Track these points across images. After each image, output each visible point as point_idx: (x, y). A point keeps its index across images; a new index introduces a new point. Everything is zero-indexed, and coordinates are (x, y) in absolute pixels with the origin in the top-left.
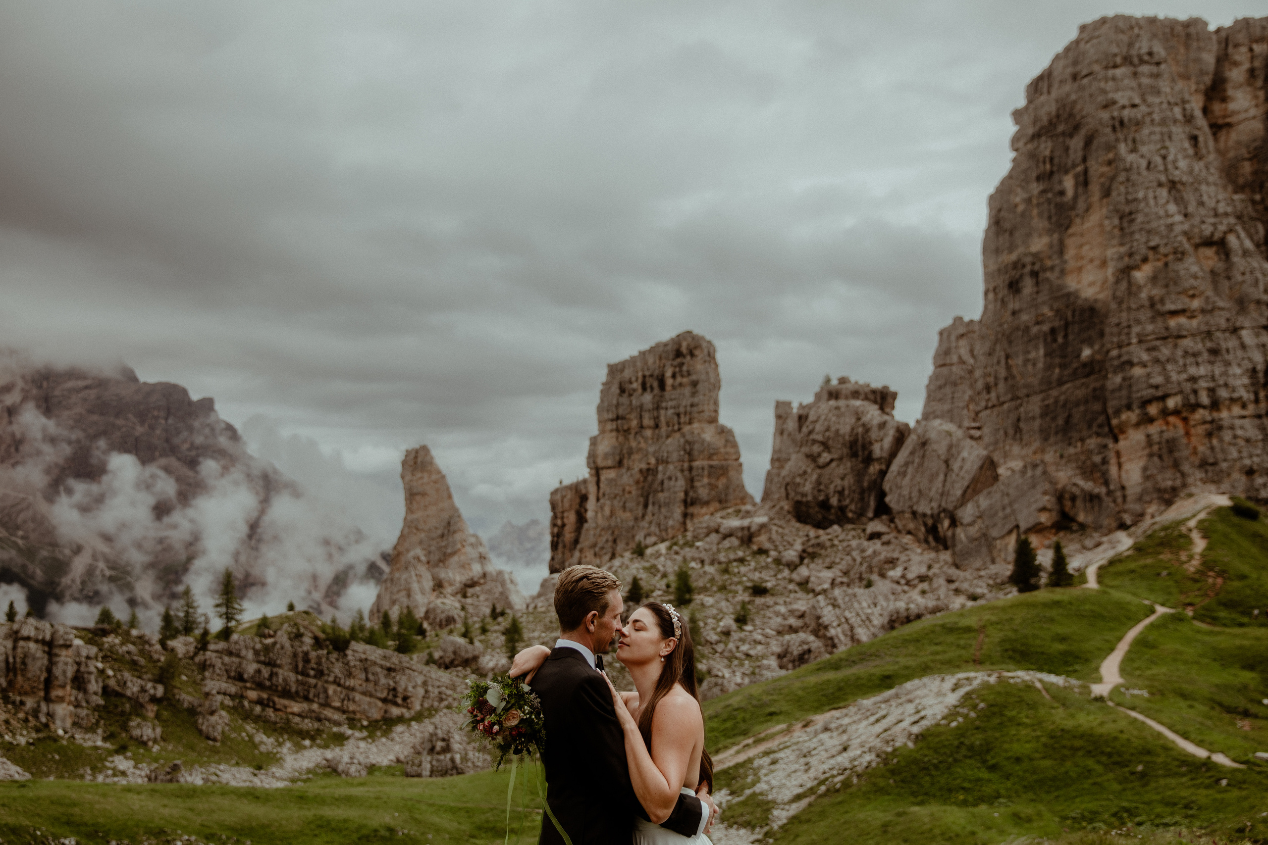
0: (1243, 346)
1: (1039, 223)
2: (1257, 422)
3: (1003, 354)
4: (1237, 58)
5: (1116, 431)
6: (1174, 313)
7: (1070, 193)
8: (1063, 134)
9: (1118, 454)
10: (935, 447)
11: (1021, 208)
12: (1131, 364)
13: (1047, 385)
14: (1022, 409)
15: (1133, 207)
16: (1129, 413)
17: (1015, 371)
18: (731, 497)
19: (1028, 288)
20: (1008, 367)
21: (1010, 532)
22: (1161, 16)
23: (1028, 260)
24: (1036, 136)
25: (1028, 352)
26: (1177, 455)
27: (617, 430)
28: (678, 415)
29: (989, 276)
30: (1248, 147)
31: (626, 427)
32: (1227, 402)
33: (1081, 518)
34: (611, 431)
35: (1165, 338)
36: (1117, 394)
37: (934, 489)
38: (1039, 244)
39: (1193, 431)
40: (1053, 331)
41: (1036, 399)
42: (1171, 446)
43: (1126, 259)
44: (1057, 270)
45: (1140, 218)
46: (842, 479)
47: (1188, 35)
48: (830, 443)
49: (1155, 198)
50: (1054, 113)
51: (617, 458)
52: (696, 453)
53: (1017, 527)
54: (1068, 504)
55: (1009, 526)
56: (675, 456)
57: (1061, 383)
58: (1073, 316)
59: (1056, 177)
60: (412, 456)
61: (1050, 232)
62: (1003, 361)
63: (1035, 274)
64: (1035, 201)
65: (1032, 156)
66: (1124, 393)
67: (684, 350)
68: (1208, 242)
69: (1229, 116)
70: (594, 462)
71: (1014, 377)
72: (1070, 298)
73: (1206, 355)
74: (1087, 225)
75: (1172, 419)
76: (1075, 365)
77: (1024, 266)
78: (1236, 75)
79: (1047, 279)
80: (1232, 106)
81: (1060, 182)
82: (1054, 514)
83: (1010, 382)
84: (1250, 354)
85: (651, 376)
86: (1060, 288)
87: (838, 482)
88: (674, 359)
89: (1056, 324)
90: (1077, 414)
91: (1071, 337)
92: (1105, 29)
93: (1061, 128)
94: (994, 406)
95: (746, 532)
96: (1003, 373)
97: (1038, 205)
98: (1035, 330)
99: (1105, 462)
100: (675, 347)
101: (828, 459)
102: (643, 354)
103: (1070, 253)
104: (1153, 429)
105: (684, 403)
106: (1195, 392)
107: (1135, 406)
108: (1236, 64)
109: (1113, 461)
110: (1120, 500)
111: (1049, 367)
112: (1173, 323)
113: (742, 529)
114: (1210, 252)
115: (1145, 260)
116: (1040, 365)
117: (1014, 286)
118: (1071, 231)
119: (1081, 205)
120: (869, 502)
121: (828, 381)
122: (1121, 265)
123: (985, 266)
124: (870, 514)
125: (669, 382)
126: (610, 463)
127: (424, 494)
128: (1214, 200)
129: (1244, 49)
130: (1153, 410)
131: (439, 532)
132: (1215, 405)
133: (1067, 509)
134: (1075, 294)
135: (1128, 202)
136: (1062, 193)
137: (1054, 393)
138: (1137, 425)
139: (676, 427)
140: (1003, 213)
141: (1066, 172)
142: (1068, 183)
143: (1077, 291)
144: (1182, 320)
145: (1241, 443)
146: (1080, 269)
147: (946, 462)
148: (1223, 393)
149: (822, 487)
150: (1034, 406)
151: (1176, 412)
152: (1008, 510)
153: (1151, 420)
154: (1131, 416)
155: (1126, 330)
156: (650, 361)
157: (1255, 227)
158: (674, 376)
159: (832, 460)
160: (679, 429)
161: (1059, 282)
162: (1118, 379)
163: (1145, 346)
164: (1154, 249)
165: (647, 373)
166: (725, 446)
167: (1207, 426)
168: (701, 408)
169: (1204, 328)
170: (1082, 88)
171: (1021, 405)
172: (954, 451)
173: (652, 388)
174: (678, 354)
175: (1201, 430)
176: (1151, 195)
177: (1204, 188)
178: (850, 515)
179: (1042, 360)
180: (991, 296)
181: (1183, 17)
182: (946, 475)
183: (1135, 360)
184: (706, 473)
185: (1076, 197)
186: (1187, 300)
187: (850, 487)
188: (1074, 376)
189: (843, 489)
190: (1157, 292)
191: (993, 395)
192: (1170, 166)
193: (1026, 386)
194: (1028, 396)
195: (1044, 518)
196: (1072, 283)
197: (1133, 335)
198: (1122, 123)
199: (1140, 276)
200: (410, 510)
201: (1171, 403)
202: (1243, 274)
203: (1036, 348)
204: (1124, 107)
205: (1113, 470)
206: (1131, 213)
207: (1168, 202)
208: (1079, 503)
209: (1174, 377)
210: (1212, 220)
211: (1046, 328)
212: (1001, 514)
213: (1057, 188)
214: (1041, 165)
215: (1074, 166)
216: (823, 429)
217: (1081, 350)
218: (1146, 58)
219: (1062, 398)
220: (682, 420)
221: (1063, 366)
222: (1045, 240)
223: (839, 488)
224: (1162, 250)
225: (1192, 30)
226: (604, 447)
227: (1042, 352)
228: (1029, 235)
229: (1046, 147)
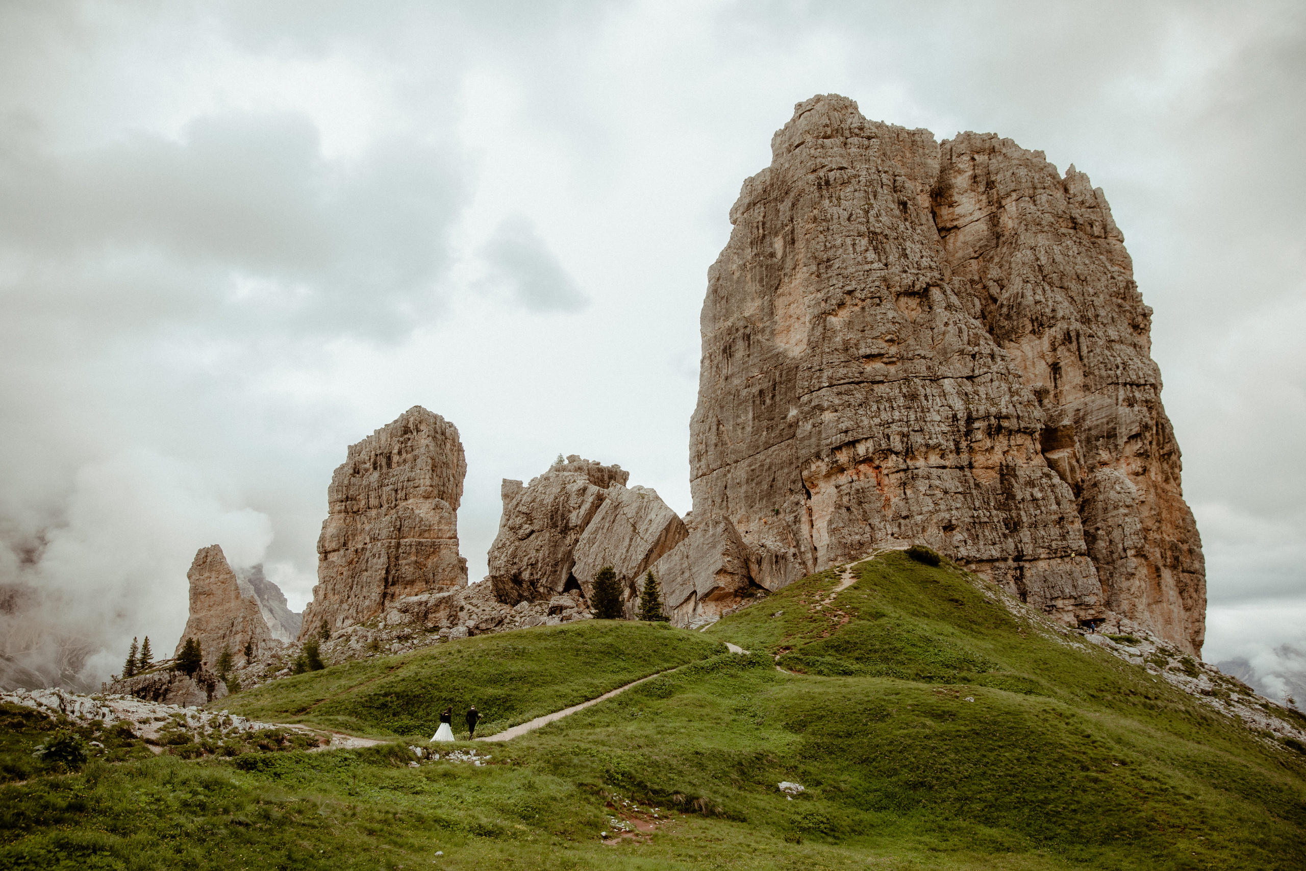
0: (944, 395)
1: (752, 287)
2: (958, 473)
3: (715, 419)
4: (961, 166)
5: (807, 484)
6: (870, 357)
7: (779, 254)
8: (776, 199)
9: (810, 510)
10: (626, 510)
11: (737, 274)
12: (822, 409)
13: (755, 449)
14: (729, 476)
15: (830, 254)
16: (819, 463)
17: (725, 438)
18: (439, 577)
19: (740, 349)
20: (719, 433)
21: (688, 599)
22: (888, 123)
23: (741, 324)
24: (751, 205)
25: (738, 416)
26: (866, 506)
27: (346, 512)
28: (396, 491)
29: (706, 344)
30: (973, 246)
31: (355, 509)
32: (924, 449)
33: (767, 584)
34: (340, 512)
35: (858, 383)
36: (806, 442)
37: (618, 556)
38: (751, 308)
39: (886, 481)
40: (761, 392)
41: (744, 464)
42: (861, 497)
43: (823, 304)
44: (768, 331)
45: (837, 264)
46: (537, 550)
47: (914, 142)
48: (534, 514)
49: (854, 245)
50: (768, 183)
51: (342, 540)
52: (405, 529)
53: (695, 592)
54: (754, 567)
55: (686, 593)
56: (384, 533)
57: (768, 446)
58: (781, 376)
59: (768, 239)
60: (204, 554)
61: (762, 294)
62: (714, 428)
63: (747, 337)
64: (749, 266)
65: (747, 223)
66: (814, 440)
67: (411, 426)
68: (910, 293)
69: (956, 219)
70: (323, 546)
71: (724, 444)
72: (778, 358)
73: (901, 401)
74: (795, 283)
75: (862, 467)
76: (781, 426)
77: (737, 330)
78: (961, 181)
79: (758, 341)
80: (958, 210)
81: (771, 245)
82: (736, 578)
83: (719, 448)
84: (951, 402)
85: (381, 454)
86: (770, 349)
87: (533, 554)
88: (401, 436)
89: (765, 386)
90: (781, 476)
91: (778, 398)
92: (818, 107)
93: (774, 195)
94: (704, 475)
95: (423, 608)
96: (713, 439)
97: (751, 269)
98: (744, 393)
99: (797, 520)
100: (404, 423)
101: (528, 531)
102: (378, 432)
103: (780, 312)
104: (843, 479)
105: (402, 479)
106: (888, 437)
107: (823, 455)
108: (960, 172)
109: (805, 518)
110: (810, 563)
111: (756, 431)
112: (870, 368)
113: (420, 604)
114: (913, 302)
115: (841, 305)
116: (749, 429)
117: (728, 352)
118: (779, 291)
119: (789, 264)
120: (560, 576)
121: (561, 460)
122: (817, 311)
123: (704, 335)
124: (560, 589)
125: (395, 458)
126: (334, 545)
127: (209, 594)
128: (919, 255)
129: (966, 158)
130: (843, 457)
131: (221, 632)
132: (909, 453)
133: (753, 575)
134: (784, 354)
135: (826, 249)
136: (772, 255)
137: (761, 457)
138: (828, 476)
139: (393, 505)
140: (720, 282)
141: (776, 235)
142: (778, 244)
143: (786, 350)
144: (878, 365)
145: (939, 494)
146: (788, 329)
147: (634, 526)
148: (917, 439)
149: (516, 560)
150: (741, 472)
151: (868, 460)
152: (687, 575)
153: (842, 470)
154: (822, 467)
155: (818, 374)
156: (383, 439)
157: (972, 301)
158: (400, 453)
159: (532, 532)
160: (396, 506)
161: (770, 343)
162: (808, 426)
163: (835, 390)
164: (850, 293)
165: (378, 452)
166: (439, 522)
167: (902, 474)
168: (417, 482)
169: (902, 375)
170: (794, 158)
171: (729, 471)
172: (642, 513)
173: (381, 467)
174: (406, 430)
175: (894, 479)
176: (849, 241)
177: (908, 244)
178: (541, 590)
179: (751, 423)
180: (707, 362)
181: (911, 127)
182: (631, 539)
183: (826, 404)
184: (414, 550)
185: (785, 255)
186: (885, 345)
187: (544, 559)
188: (781, 438)
189: (537, 561)
190: (853, 336)
191: (703, 462)
192: (872, 219)
193: (734, 452)
194: (737, 462)
195: (723, 581)
196: (780, 344)
197: (824, 379)
198: (827, 183)
199: (835, 321)
200: (193, 609)
201: (861, 449)
202: (946, 324)
203: (746, 411)
204: (831, 170)
205: (805, 528)
206: (828, 260)
207: (867, 251)
208: (765, 566)
209: (866, 422)
210: (915, 271)
211: (755, 390)
212: (679, 579)
213: (769, 250)
214: (755, 231)
215: (784, 226)
216: (529, 500)
217: (788, 410)
218: (856, 131)
219: (768, 461)
220: (399, 496)
221: (769, 429)
222: (758, 302)
223: (533, 560)
224: (858, 294)
225: (917, 138)
226: (331, 530)
227: (750, 415)
228: (743, 300)
229: (758, 214)
